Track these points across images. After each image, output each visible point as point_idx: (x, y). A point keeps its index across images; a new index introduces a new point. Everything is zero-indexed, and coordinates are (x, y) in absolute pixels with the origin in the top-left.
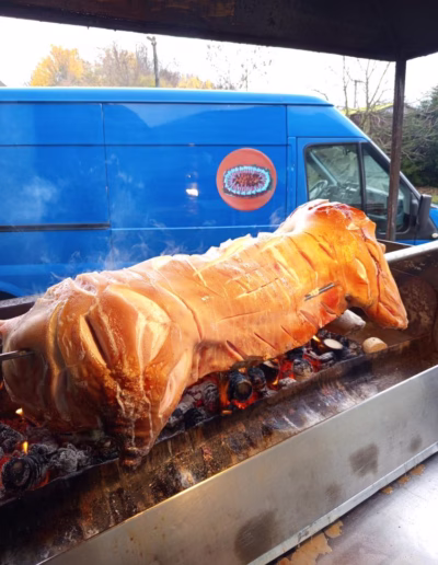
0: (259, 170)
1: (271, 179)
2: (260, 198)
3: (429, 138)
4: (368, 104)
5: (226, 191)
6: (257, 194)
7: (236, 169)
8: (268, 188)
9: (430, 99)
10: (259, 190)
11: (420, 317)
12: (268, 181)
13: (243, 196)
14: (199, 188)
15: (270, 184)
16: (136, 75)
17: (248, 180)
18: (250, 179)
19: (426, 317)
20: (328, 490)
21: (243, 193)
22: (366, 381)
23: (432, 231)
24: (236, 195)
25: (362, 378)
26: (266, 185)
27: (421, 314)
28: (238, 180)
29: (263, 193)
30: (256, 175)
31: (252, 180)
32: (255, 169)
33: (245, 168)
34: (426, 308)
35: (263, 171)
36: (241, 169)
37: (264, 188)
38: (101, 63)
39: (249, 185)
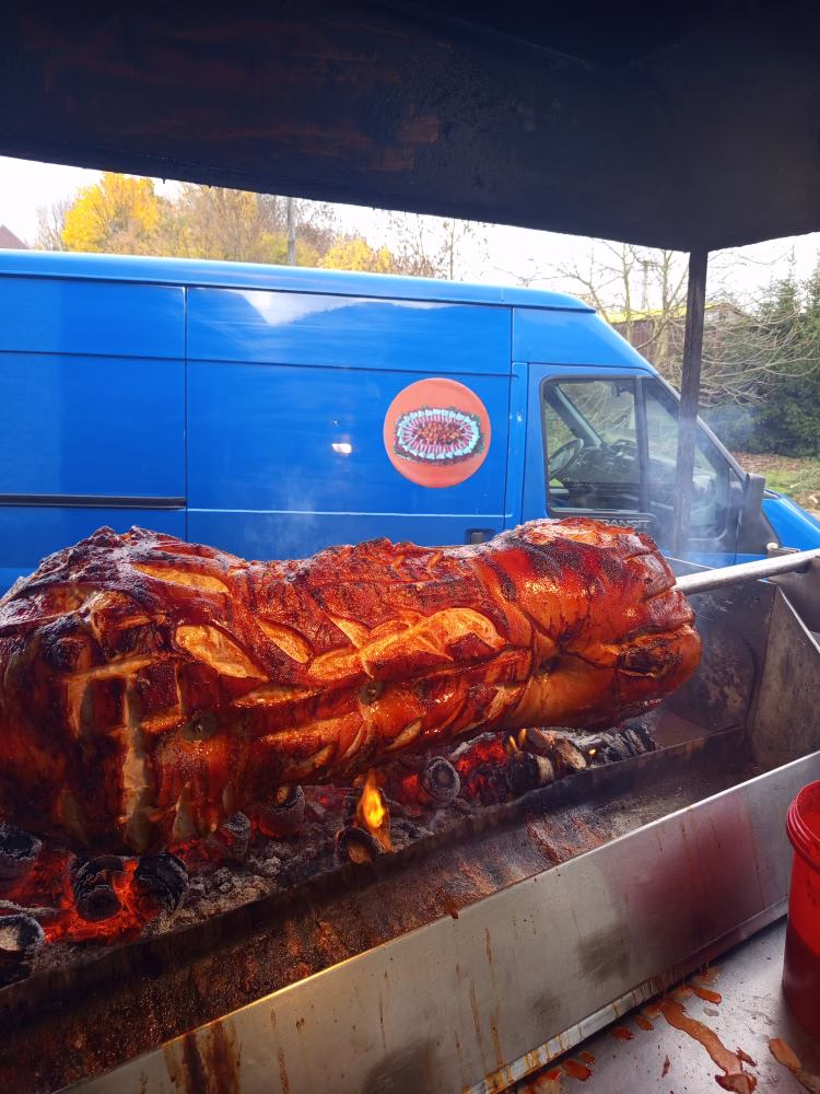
0: (460, 417)
1: (481, 434)
2: (459, 465)
3: (773, 368)
4: (666, 305)
5: (400, 450)
6: (456, 459)
7: (420, 414)
8: (475, 450)
9: (775, 299)
10: (459, 453)
11: (725, 696)
12: (475, 437)
13: (429, 461)
14: (352, 443)
15: (480, 442)
16: (255, 231)
17: (440, 433)
18: (443, 432)
19: (736, 697)
20: (536, 1005)
21: (431, 456)
22: (623, 809)
23: (766, 538)
24: (419, 458)
25: (616, 803)
26: (472, 444)
27: (726, 689)
28: (421, 432)
29: (465, 457)
30: (454, 426)
31: (447, 434)
32: (452, 414)
33: (436, 412)
34: (736, 680)
35: (467, 419)
36: (428, 413)
37: (468, 450)
38: (193, 207)
39: (440, 442)
